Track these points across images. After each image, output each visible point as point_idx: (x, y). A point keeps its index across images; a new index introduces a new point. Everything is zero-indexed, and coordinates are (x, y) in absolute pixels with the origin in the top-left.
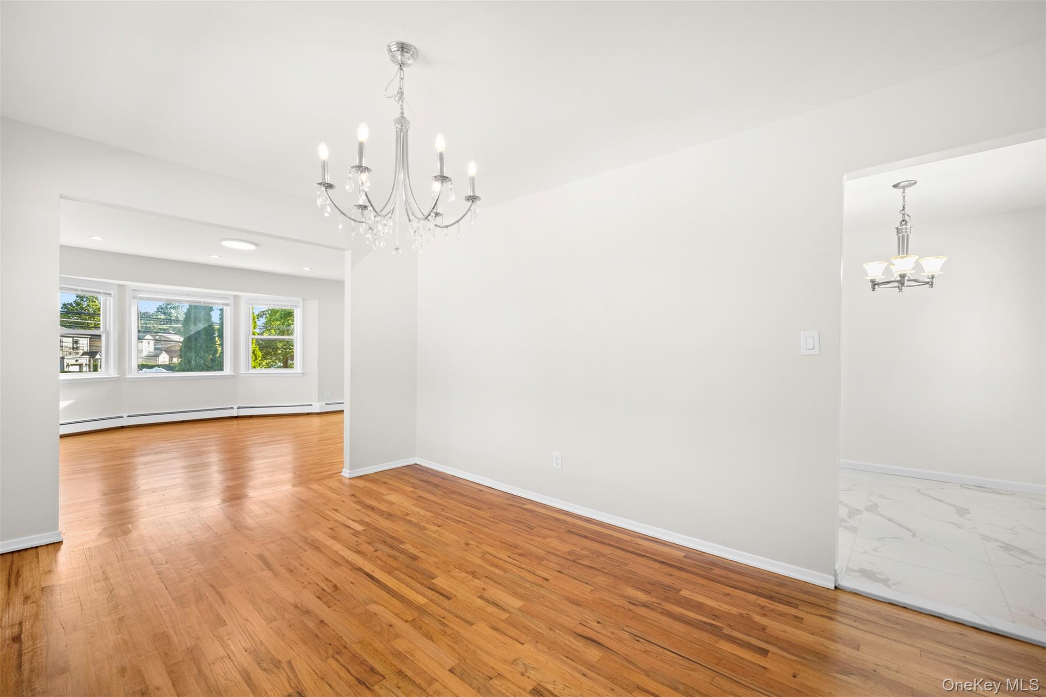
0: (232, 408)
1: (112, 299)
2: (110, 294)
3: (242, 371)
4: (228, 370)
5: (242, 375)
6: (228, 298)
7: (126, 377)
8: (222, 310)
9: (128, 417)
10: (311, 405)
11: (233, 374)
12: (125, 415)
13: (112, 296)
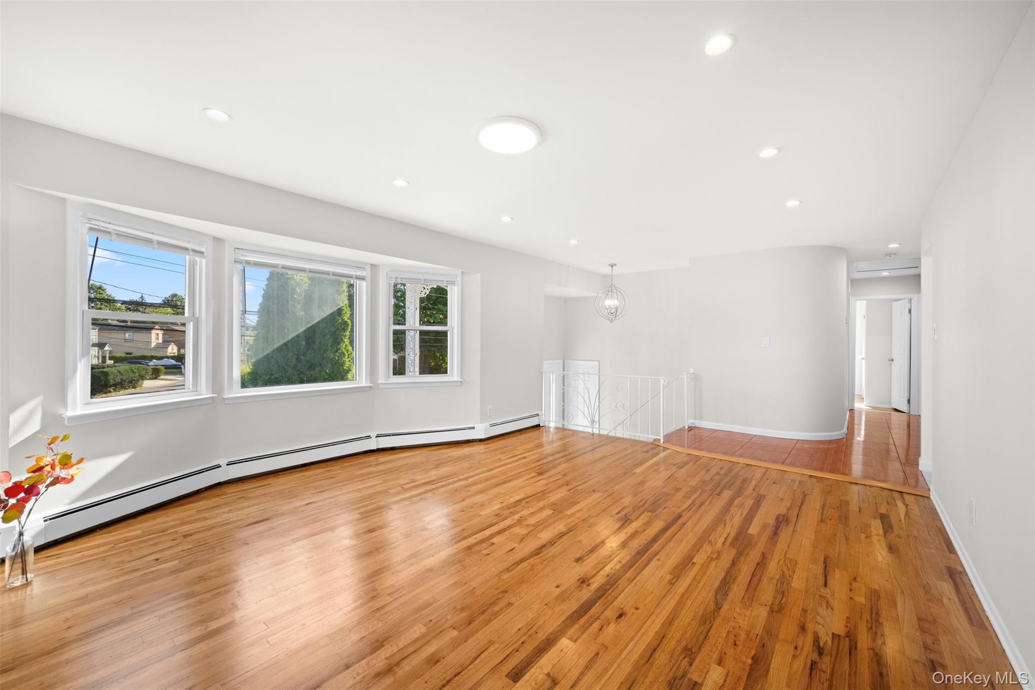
0: (369, 437)
1: (204, 261)
2: (202, 253)
3: (381, 380)
4: (360, 378)
5: (381, 386)
6: (362, 268)
7: (225, 397)
8: (351, 286)
9: (227, 465)
10: (474, 428)
11: (369, 385)
12: (223, 462)
13: (204, 257)
